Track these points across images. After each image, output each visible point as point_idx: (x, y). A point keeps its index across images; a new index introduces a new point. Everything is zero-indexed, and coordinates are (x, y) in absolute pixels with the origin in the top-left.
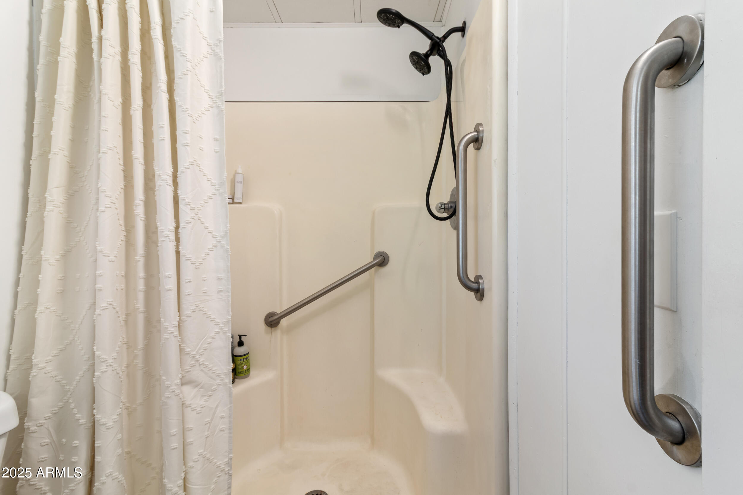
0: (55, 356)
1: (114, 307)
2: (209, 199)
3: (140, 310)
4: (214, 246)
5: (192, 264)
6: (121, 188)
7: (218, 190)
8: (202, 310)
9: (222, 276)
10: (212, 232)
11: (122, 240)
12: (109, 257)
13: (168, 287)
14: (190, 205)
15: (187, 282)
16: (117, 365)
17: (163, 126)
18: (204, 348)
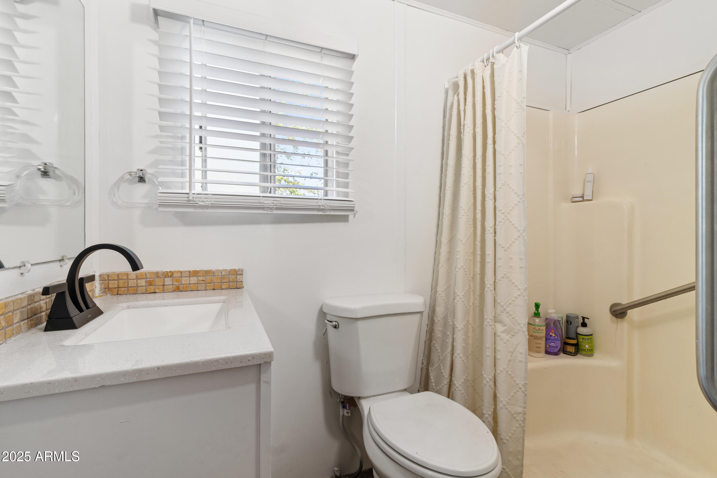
0: (445, 290)
1: (464, 268)
2: (515, 206)
3: (478, 273)
4: (518, 237)
5: (502, 247)
6: (472, 204)
7: (521, 199)
8: (508, 278)
9: (523, 257)
10: (517, 227)
11: (471, 233)
12: (462, 241)
13: (488, 260)
14: (501, 211)
15: (499, 259)
16: (464, 300)
17: (489, 165)
18: (509, 303)
